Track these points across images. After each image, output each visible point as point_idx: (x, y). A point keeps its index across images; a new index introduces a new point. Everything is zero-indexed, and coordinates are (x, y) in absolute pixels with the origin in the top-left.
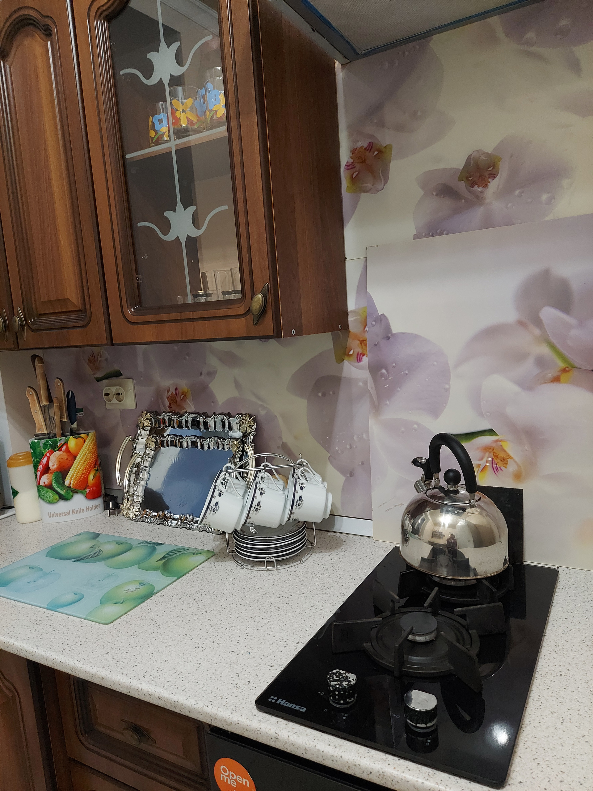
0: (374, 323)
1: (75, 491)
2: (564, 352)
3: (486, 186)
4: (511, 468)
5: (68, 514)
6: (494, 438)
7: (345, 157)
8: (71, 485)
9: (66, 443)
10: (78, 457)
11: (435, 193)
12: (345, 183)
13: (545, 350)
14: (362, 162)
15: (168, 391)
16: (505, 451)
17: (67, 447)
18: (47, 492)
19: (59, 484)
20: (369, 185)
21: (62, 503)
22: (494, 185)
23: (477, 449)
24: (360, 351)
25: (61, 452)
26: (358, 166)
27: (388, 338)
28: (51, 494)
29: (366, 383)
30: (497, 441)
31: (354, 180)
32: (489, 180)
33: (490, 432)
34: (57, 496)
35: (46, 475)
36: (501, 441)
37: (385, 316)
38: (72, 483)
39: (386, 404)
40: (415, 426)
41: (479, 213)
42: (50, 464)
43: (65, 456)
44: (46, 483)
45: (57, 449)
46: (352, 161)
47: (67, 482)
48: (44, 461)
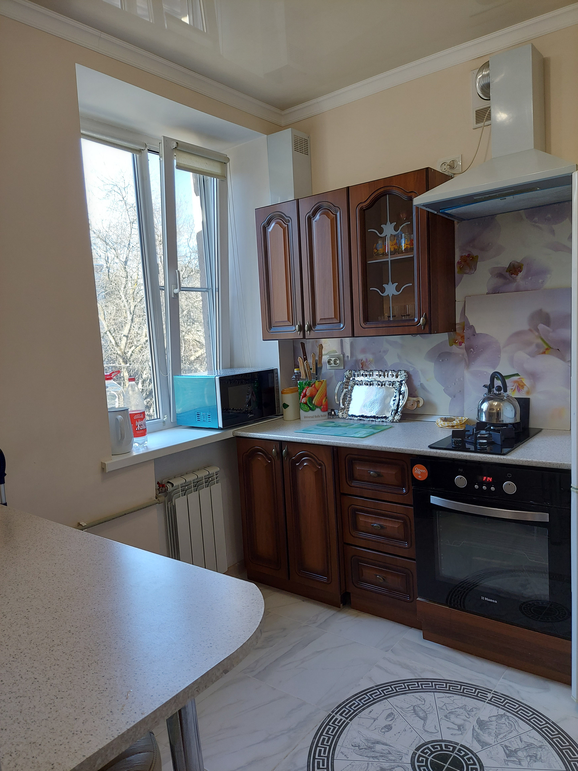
0: (468, 329)
1: (317, 407)
2: (547, 342)
3: (517, 275)
4: (525, 389)
5: (313, 417)
6: (519, 377)
7: (457, 259)
8: (315, 404)
9: (314, 383)
10: (319, 391)
11: (496, 276)
12: (456, 270)
13: (540, 341)
14: (465, 262)
15: (362, 360)
16: (523, 382)
17: (315, 385)
18: (304, 406)
19: (310, 402)
20: (467, 271)
21: (310, 412)
22: (520, 274)
23: (511, 382)
24: (461, 341)
25: (312, 388)
26: (463, 263)
27: (474, 335)
28: (306, 407)
29: (463, 355)
30: (520, 378)
31: (461, 269)
32: (519, 273)
33: (517, 375)
34: (309, 408)
35: (304, 398)
36: (521, 378)
37: (473, 326)
38: (315, 402)
39: (473, 364)
40: (485, 373)
41: (514, 286)
42: (307, 393)
43: (314, 390)
44: (304, 402)
45: (310, 386)
46: (460, 261)
47: (313, 402)
48: (304, 391)
